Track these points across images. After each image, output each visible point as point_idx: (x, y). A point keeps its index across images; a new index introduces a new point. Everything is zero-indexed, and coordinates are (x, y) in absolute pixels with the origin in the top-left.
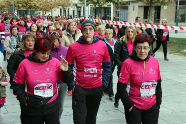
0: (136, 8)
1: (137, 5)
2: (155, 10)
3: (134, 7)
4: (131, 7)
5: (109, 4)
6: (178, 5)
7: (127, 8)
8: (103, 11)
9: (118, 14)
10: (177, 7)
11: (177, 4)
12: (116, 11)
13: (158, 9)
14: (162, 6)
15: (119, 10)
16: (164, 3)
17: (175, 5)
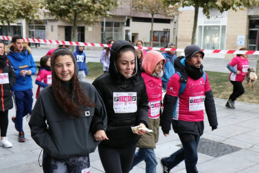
0: (56, 28)
1: (56, 25)
2: (78, 31)
3: (52, 26)
4: (48, 26)
5: (19, 21)
6: (105, 27)
7: (43, 28)
8: (12, 31)
9: (33, 35)
10: (102, 29)
11: (103, 25)
12: (30, 32)
13: (82, 30)
14: (86, 27)
15: (33, 30)
16: (88, 23)
17: (100, 26)
